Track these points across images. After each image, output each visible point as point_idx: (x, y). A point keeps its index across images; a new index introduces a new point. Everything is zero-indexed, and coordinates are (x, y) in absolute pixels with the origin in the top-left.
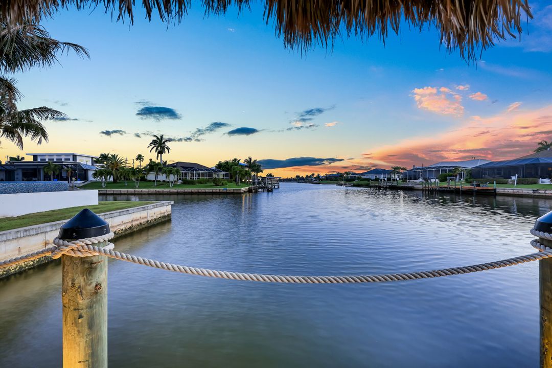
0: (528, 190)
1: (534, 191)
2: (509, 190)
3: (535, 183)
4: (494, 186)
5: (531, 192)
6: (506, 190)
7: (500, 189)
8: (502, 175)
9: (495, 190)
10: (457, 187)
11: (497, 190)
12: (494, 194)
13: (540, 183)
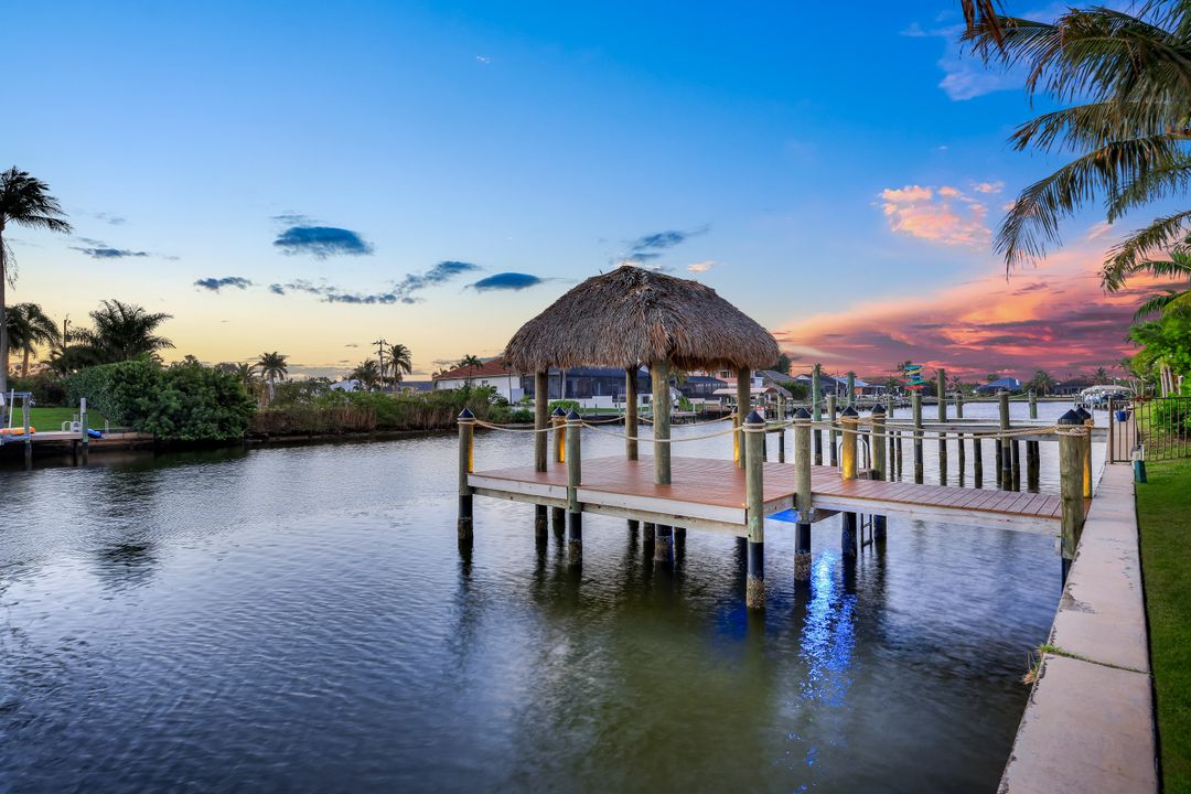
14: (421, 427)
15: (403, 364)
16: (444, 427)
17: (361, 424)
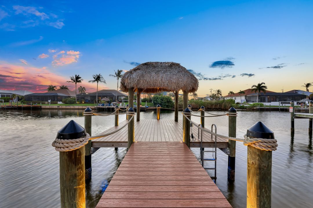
0: (55, 106)
1: (58, 107)
2: (48, 107)
3: (57, 103)
4: (41, 105)
5: (57, 107)
6: (46, 107)
7: (43, 106)
8: (40, 99)
9: (41, 107)
10: (19, 106)
11: (42, 107)
12: (40, 108)
13: (58, 103)
14: (210, 109)
15: (220, 94)
16: (216, 109)
17: (196, 107)
